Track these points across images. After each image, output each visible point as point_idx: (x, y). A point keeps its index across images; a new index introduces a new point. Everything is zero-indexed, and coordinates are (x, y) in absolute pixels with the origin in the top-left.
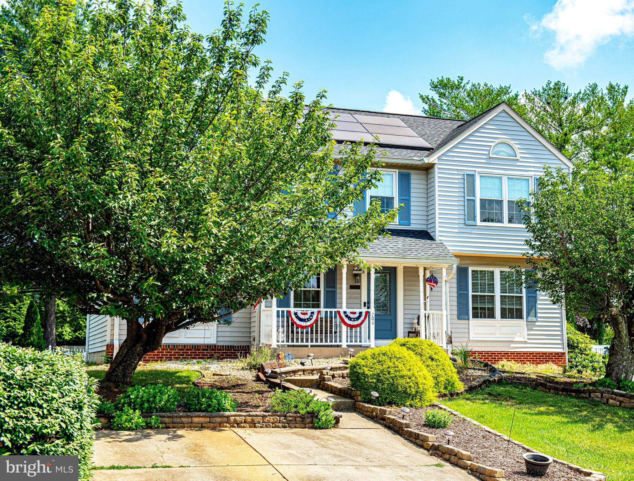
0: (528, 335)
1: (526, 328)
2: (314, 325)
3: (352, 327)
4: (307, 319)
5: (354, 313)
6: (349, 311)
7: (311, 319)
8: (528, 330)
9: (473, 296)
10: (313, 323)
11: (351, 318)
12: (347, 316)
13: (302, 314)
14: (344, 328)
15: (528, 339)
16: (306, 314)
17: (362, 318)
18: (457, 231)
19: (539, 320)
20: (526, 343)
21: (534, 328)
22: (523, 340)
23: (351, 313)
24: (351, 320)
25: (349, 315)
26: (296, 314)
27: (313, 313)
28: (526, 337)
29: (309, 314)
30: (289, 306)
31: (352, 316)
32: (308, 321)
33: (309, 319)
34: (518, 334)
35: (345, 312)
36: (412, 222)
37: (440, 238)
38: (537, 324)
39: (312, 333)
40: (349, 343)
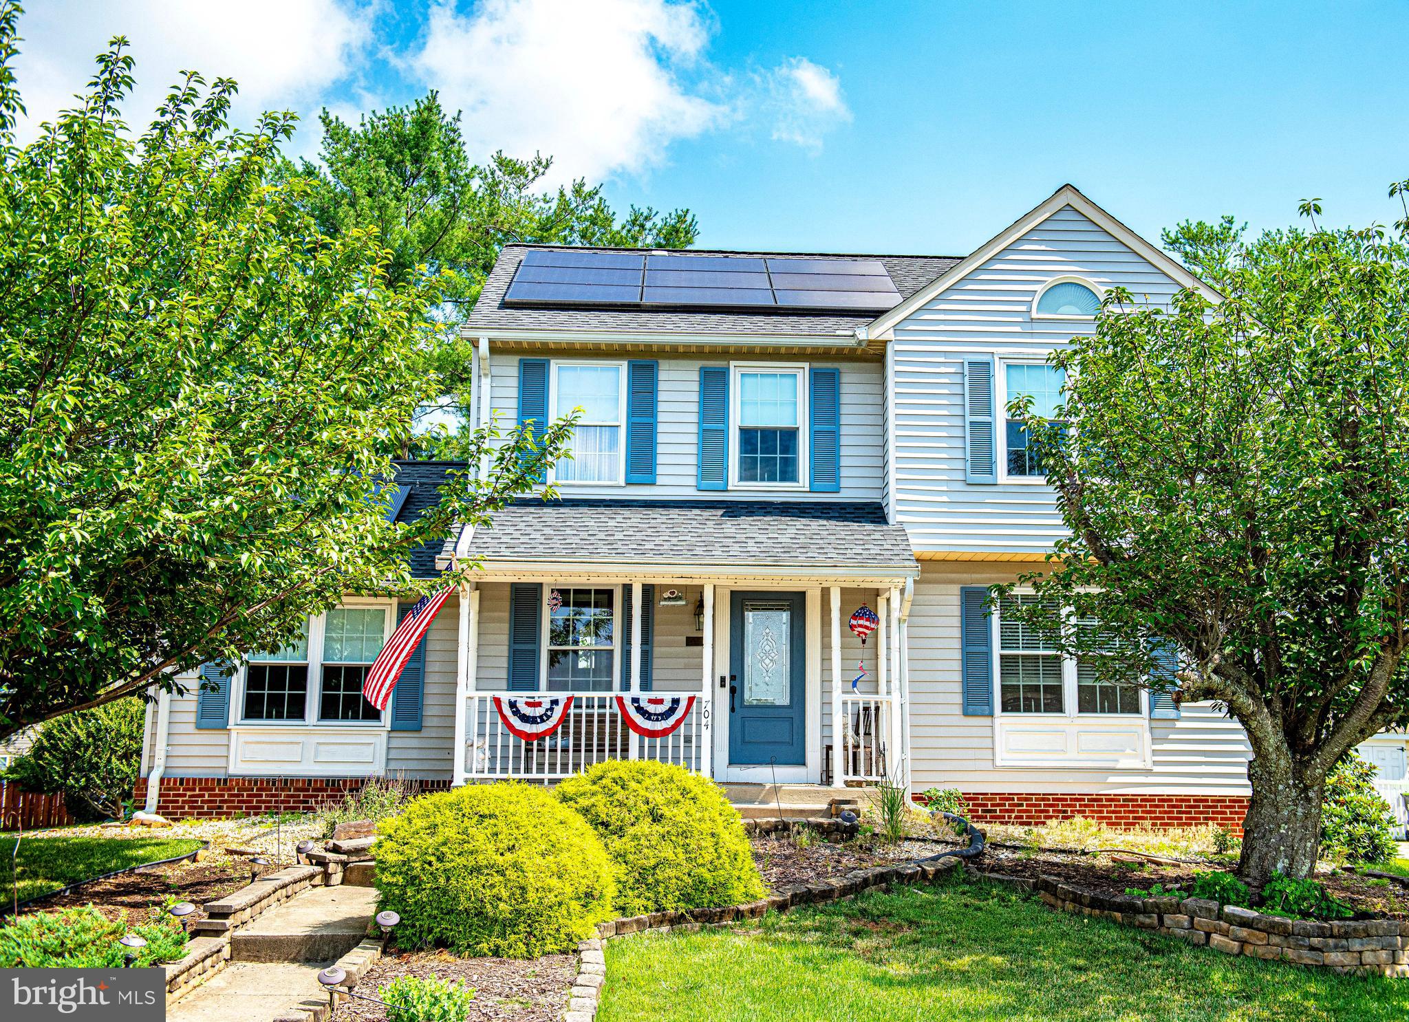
0: (1155, 752)
1: (1147, 736)
2: (560, 729)
3: (653, 734)
4: (541, 717)
5: (660, 702)
6: (644, 696)
7: (549, 717)
8: (1154, 740)
9: (1002, 657)
10: (556, 727)
11: (650, 714)
12: (640, 710)
13: (528, 704)
14: (634, 737)
15: (1155, 763)
16: (539, 704)
17: (679, 713)
18: (945, 499)
19: (1183, 714)
20: (1149, 772)
21: (1171, 736)
22: (1141, 766)
23: (651, 701)
24: (649, 718)
25: (644, 704)
26: (513, 705)
27: (555, 702)
28: (1150, 759)
29: (546, 705)
30: (535, 688)
31: (651, 708)
32: (543, 721)
33: (543, 718)
34: (1128, 751)
35: (635, 700)
36: (844, 483)
37: (900, 518)
38: (1179, 725)
39: (577, 750)
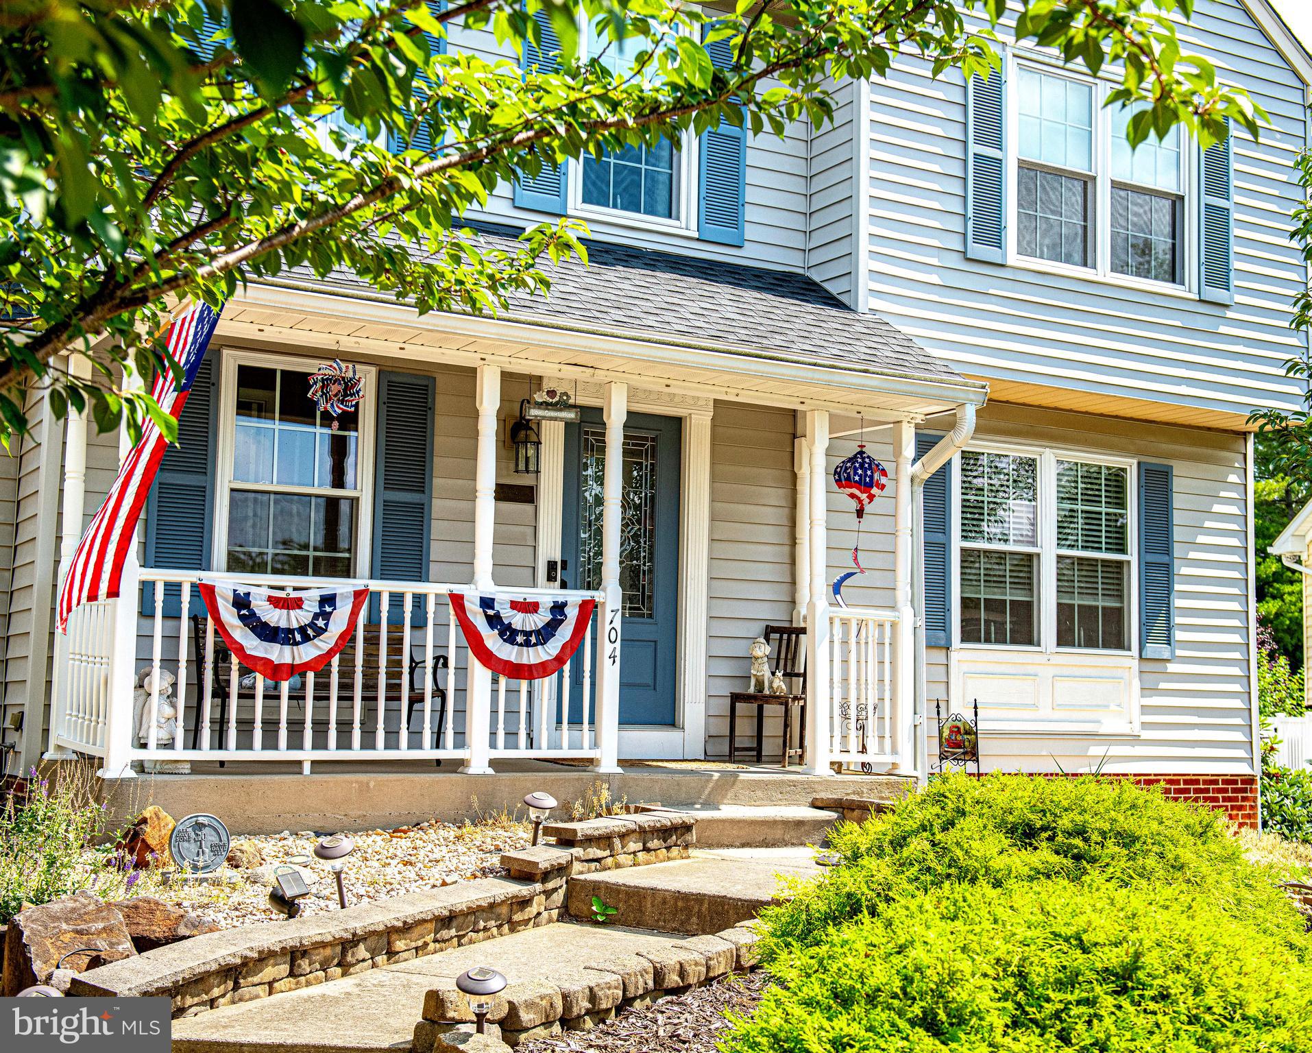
0: (1145, 709)
1: (1136, 684)
2: (335, 661)
3: (516, 671)
4: (302, 630)
5: (529, 607)
6: (503, 596)
7: (320, 632)
8: (1146, 690)
9: (963, 550)
10: (330, 654)
11: (514, 633)
12: (494, 621)
13: (276, 602)
14: (480, 675)
15: (1144, 725)
16: (297, 604)
17: (565, 633)
18: (934, 279)
19: (1179, 653)
20: (1135, 740)
21: (1162, 686)
22: (1126, 729)
23: (515, 605)
24: (511, 641)
25: (507, 614)
26: (241, 602)
27: (328, 600)
28: (1138, 718)
29: (311, 607)
30: (203, 564)
31: (518, 620)
32: (306, 639)
33: (306, 634)
34: (1113, 707)
35: (487, 603)
36: (750, 232)
37: (876, 303)
38: (1172, 668)
40: (502, 753)
